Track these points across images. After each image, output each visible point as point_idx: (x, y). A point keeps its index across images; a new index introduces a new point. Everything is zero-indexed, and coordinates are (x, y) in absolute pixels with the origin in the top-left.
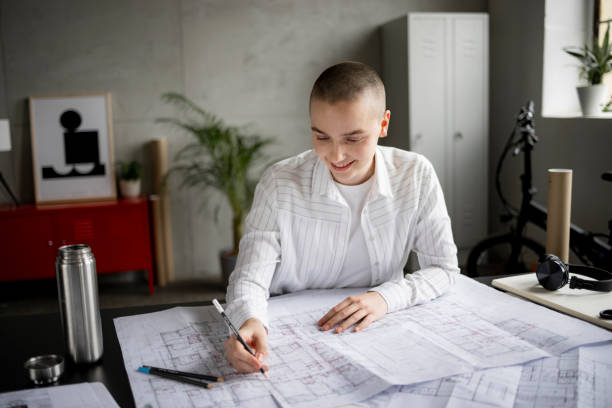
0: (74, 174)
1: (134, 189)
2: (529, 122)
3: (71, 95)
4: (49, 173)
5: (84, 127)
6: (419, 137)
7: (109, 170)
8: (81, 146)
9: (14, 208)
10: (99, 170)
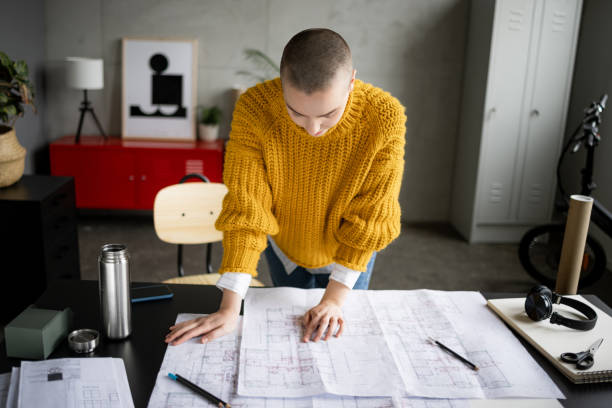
0: (158, 114)
1: (211, 133)
2: (596, 119)
3: (161, 38)
4: (136, 111)
5: (171, 70)
6: (494, 110)
7: (191, 113)
8: (167, 89)
9: (102, 143)
10: (181, 113)
